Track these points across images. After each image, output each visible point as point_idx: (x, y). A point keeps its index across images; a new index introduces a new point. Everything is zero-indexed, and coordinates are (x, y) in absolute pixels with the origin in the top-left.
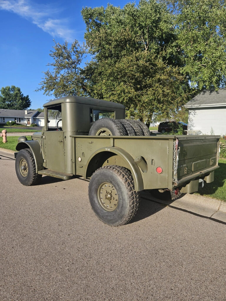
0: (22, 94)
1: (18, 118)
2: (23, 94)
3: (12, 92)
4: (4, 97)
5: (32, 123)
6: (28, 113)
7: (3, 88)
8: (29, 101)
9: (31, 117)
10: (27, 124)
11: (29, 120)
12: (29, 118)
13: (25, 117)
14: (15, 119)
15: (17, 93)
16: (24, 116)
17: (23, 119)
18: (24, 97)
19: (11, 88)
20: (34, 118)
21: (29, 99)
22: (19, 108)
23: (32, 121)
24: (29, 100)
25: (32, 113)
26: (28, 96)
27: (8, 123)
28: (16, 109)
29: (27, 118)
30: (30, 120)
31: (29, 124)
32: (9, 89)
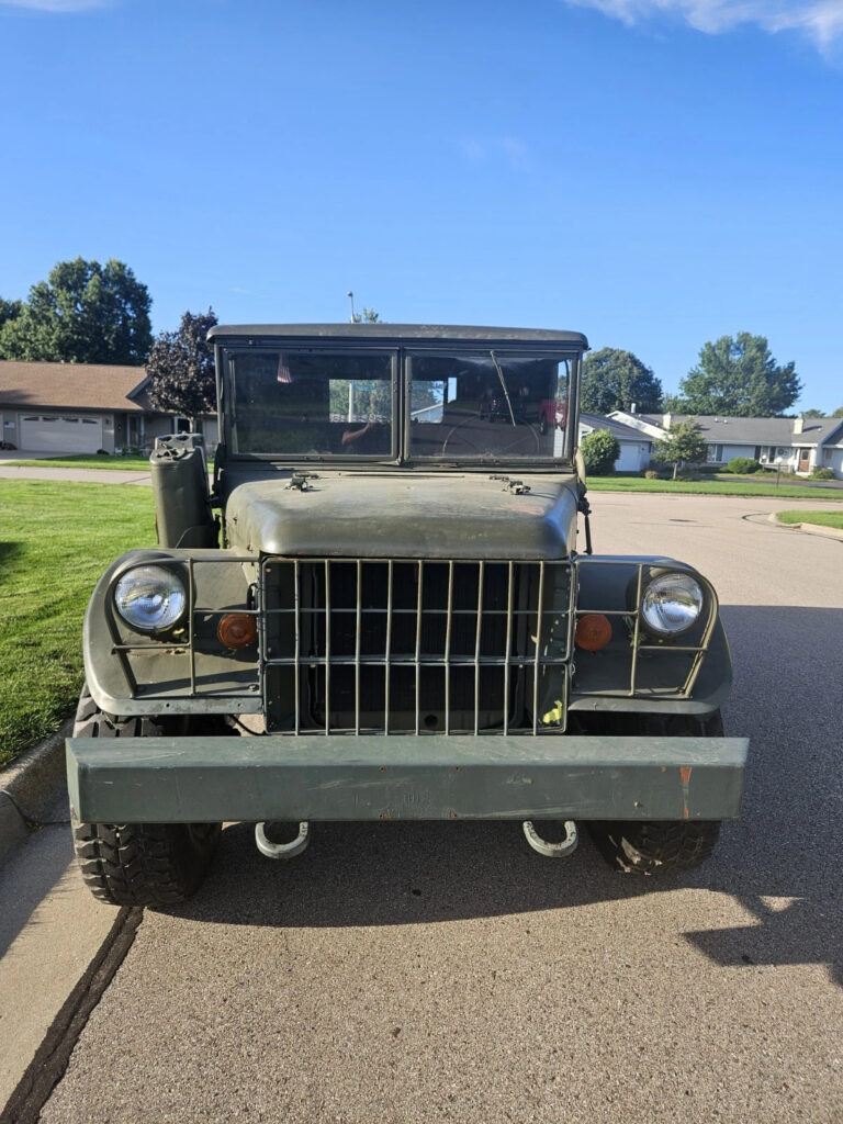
0: (770, 359)
1: (766, 447)
2: (773, 360)
3: (737, 357)
4: (707, 376)
5: (818, 468)
6: (804, 430)
7: (708, 345)
8: (796, 383)
9: (816, 445)
10: (796, 468)
11: (805, 456)
12: (810, 448)
13: (794, 445)
14: (758, 450)
15: (753, 360)
16: (791, 442)
17: (784, 450)
18: (778, 368)
19: (735, 341)
20: (824, 449)
21: (795, 375)
22: (754, 411)
23: (817, 457)
24: (797, 378)
25: (818, 427)
26: (792, 366)
27: (732, 464)
28: (744, 416)
29: (802, 448)
30: (813, 454)
31: (803, 471)
32: (728, 347)
